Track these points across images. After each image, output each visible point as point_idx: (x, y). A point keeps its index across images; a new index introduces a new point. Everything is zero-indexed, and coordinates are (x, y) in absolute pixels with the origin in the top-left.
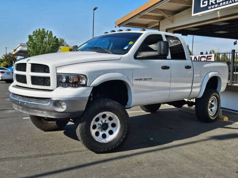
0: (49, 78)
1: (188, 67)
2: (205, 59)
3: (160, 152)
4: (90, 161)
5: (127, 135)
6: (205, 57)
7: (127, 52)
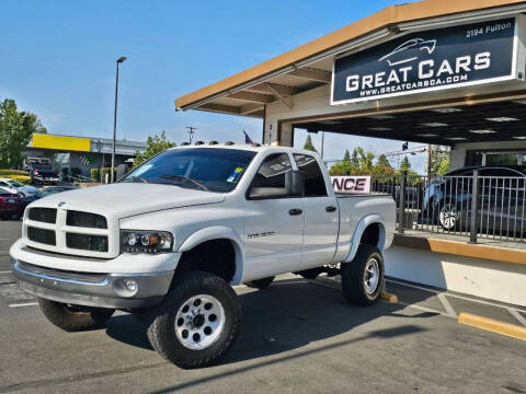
0: (106, 238)
1: (331, 209)
2: (354, 185)
3: (291, 363)
4: (177, 383)
5: (236, 335)
6: (353, 180)
7: (234, 188)
